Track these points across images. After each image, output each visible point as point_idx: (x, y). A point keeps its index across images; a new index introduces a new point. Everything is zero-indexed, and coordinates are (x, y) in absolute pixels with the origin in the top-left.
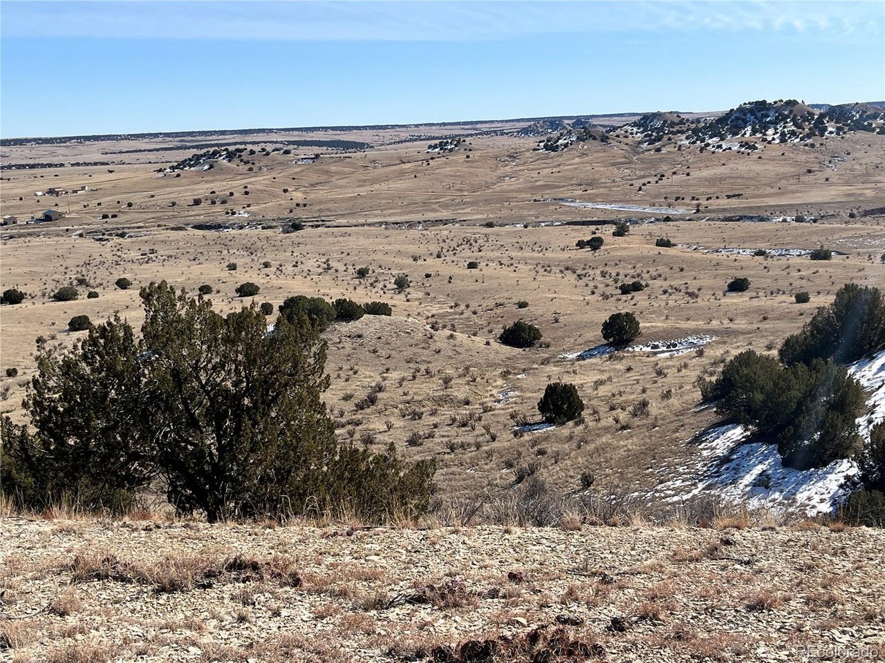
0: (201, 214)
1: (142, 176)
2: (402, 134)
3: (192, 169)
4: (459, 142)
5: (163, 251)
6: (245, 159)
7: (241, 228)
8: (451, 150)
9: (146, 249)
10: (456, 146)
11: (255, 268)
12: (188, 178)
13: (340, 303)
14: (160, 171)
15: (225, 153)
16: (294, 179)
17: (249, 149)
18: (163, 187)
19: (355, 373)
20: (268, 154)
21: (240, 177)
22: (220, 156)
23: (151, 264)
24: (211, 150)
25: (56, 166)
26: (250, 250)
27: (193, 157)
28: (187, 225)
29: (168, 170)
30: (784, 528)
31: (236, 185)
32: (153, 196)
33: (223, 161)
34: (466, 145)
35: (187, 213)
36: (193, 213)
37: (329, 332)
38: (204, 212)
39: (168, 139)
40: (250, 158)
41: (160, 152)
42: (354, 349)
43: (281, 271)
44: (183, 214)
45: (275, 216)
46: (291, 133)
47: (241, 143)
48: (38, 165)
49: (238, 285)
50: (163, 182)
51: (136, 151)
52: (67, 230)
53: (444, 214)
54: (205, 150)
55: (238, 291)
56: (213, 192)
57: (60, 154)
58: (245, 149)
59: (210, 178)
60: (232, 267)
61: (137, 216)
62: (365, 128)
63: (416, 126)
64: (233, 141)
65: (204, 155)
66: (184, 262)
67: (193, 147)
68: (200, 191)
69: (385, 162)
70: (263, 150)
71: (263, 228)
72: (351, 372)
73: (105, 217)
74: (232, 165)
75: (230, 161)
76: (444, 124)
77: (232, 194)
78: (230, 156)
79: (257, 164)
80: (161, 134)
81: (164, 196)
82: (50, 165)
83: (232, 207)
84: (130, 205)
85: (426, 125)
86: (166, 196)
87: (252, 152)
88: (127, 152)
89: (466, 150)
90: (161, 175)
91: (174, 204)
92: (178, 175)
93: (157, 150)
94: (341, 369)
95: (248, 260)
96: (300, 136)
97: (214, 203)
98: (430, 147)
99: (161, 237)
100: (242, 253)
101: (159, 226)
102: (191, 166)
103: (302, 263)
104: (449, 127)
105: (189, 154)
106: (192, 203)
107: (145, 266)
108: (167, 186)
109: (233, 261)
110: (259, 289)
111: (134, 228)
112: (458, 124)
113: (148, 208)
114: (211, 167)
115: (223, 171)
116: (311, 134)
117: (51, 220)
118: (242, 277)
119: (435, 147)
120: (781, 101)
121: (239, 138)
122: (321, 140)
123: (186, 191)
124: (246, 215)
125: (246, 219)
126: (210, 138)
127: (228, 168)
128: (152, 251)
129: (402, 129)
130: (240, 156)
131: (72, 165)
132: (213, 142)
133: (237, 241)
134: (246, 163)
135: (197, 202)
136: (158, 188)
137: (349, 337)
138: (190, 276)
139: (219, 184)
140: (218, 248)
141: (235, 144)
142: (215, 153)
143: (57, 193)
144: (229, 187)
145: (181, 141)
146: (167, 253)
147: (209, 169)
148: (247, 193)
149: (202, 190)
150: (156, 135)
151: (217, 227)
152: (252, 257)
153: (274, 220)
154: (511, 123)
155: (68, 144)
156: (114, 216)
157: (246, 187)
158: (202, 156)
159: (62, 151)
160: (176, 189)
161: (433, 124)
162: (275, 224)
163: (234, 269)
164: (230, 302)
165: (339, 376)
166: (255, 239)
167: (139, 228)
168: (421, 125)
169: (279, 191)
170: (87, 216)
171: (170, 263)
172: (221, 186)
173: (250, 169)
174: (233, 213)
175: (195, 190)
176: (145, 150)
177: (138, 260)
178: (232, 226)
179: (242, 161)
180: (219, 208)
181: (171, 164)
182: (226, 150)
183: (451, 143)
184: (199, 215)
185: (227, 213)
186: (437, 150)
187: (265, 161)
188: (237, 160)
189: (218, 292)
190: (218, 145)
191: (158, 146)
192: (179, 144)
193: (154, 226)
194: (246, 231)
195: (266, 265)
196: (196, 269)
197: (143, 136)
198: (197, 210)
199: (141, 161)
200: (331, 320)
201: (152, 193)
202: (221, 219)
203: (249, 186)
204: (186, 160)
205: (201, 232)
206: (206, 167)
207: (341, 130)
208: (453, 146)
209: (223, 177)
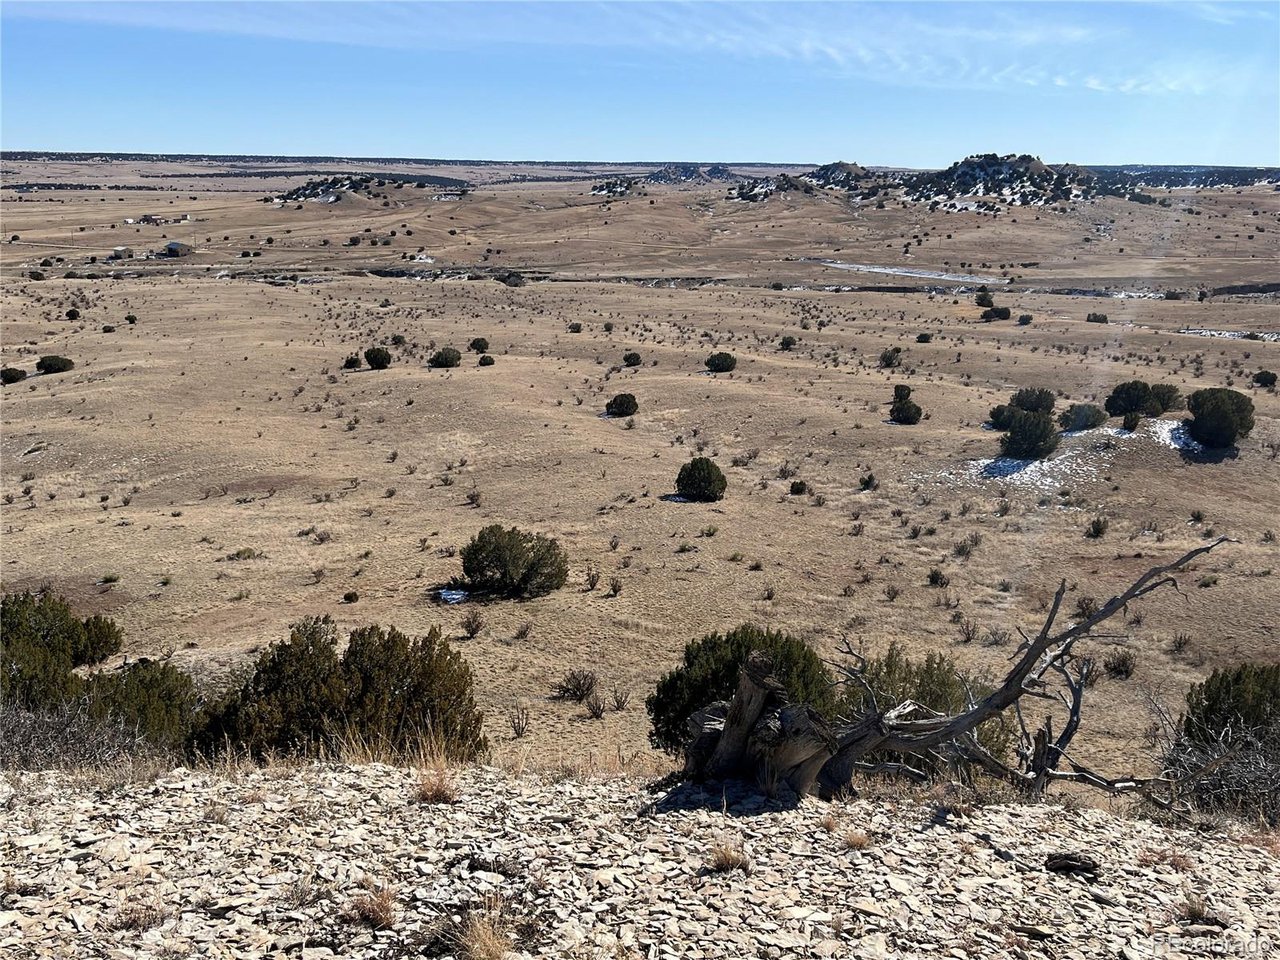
3: (311, 200)
4: (630, 184)
6: (374, 191)
8: (622, 193)
10: (627, 188)
12: (311, 210)
14: (266, 200)
15: (348, 182)
16: (452, 218)
21: (377, 213)
22: (343, 186)
24: (328, 178)
25: (90, 188)
27: (308, 184)
29: (278, 202)
31: (386, 222)
32: (288, 231)
33: (348, 192)
34: (638, 188)
38: (368, 254)
48: (67, 185)
50: (282, 215)
52: (207, 269)
54: (323, 177)
56: (368, 230)
57: (85, 174)
61: (284, 255)
62: (455, 162)
63: (515, 163)
65: (320, 184)
67: (309, 174)
69: (548, 203)
70: (394, 181)
71: (471, 278)
73: (246, 254)
74: (362, 197)
75: (357, 192)
76: (548, 164)
77: (393, 233)
78: (355, 186)
79: (390, 198)
81: (302, 231)
82: (82, 187)
84: (270, 241)
85: (525, 163)
86: (310, 232)
87: (381, 183)
88: (173, 176)
89: (640, 194)
90: (272, 205)
92: (300, 207)
96: (378, 168)
97: (374, 243)
98: (594, 188)
101: (326, 269)
102: (306, 197)
105: (299, 181)
106: (349, 242)
112: (564, 164)
114: (338, 199)
115: (353, 204)
116: (389, 166)
119: (601, 189)
120: (1014, 156)
124: (430, 261)
127: (358, 200)
129: (498, 166)
130: (367, 188)
131: (111, 188)
134: (376, 196)
135: (354, 242)
142: (334, 182)
144: (378, 225)
147: (336, 201)
148: (410, 233)
151: (401, 274)
155: (90, 162)
156: (256, 255)
157: (405, 225)
159: (85, 170)
161: (534, 163)
168: (521, 163)
169: (445, 233)
173: (386, 204)
174: (412, 258)
175: (335, 226)
176: (195, 175)
178: (420, 274)
179: (369, 193)
181: (279, 193)
182: (348, 178)
183: (621, 186)
184: (368, 258)
185: (404, 257)
186: (604, 192)
187: (399, 195)
188: (365, 192)
191: (211, 172)
204: (299, 189)
206: (332, 199)
207: (426, 164)
208: (623, 189)
209: (356, 212)
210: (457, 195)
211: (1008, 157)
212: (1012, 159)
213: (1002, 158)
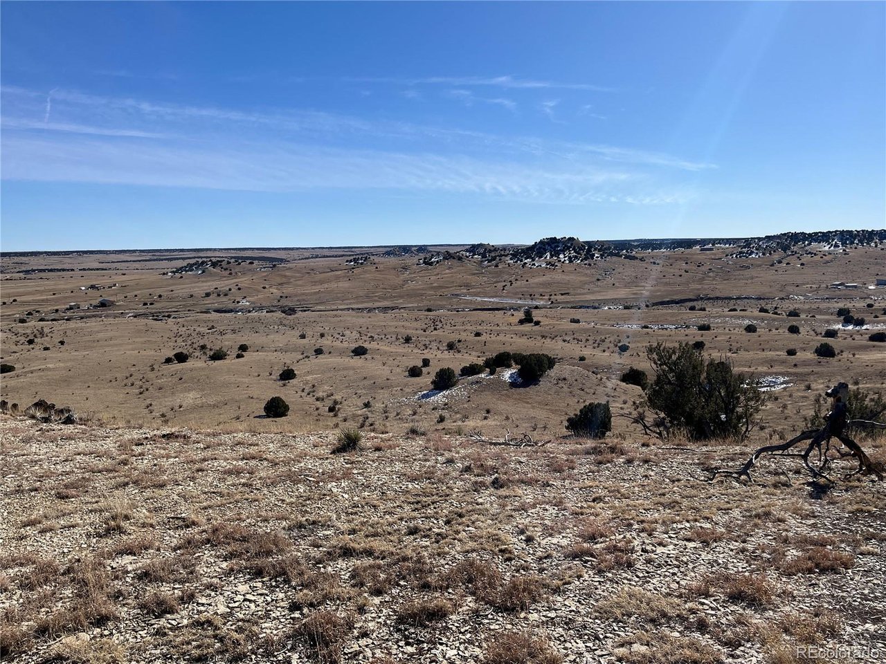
1: (153, 277)
3: (190, 273)
4: (366, 258)
6: (225, 267)
7: (249, 311)
14: (164, 274)
15: (210, 263)
16: (265, 280)
18: (177, 284)
20: (239, 264)
21: (225, 279)
22: (207, 265)
28: (209, 310)
29: (170, 274)
31: (229, 283)
32: (172, 291)
33: (211, 268)
35: (205, 302)
36: (207, 302)
38: (216, 301)
40: (227, 266)
44: (202, 302)
45: (269, 304)
48: (54, 269)
50: (171, 282)
51: (124, 261)
52: (122, 313)
58: (222, 261)
59: (208, 279)
61: (170, 303)
65: (192, 264)
68: (204, 288)
70: (234, 262)
71: (267, 312)
73: (145, 304)
74: (219, 271)
75: (214, 268)
77: (230, 290)
78: (214, 265)
79: (233, 271)
81: (180, 290)
83: (234, 298)
84: (160, 296)
86: (182, 291)
87: (228, 263)
88: (117, 262)
90: (167, 276)
91: (192, 296)
92: (181, 277)
93: (140, 261)
97: (219, 295)
98: (347, 261)
101: (190, 310)
102: (186, 271)
106: (204, 295)
108: (179, 284)
111: (174, 312)
113: (174, 299)
114: (204, 272)
115: (211, 274)
117: (106, 306)
123: (194, 287)
124: (248, 304)
125: (249, 306)
126: (173, 254)
127: (215, 272)
130: (220, 265)
134: (227, 269)
135: (208, 295)
136: (172, 285)
139: (213, 283)
143: (97, 288)
144: (224, 285)
145: (153, 255)
148: (239, 289)
149: (206, 287)
150: (134, 251)
151: (232, 311)
153: (270, 307)
155: (71, 256)
156: (151, 304)
157: (237, 285)
159: (68, 260)
169: (260, 288)
170: (132, 304)
172: (219, 284)
173: (230, 274)
174: (238, 302)
175: (201, 287)
179: (222, 268)
180: (225, 299)
181: (170, 270)
184: (214, 303)
185: (233, 302)
188: (218, 268)
189: (330, 353)
193: (185, 311)
194: (255, 313)
195: (322, 335)
198: (210, 300)
201: (170, 288)
202: (231, 306)
205: (223, 314)
206: (200, 272)
210: (270, 267)
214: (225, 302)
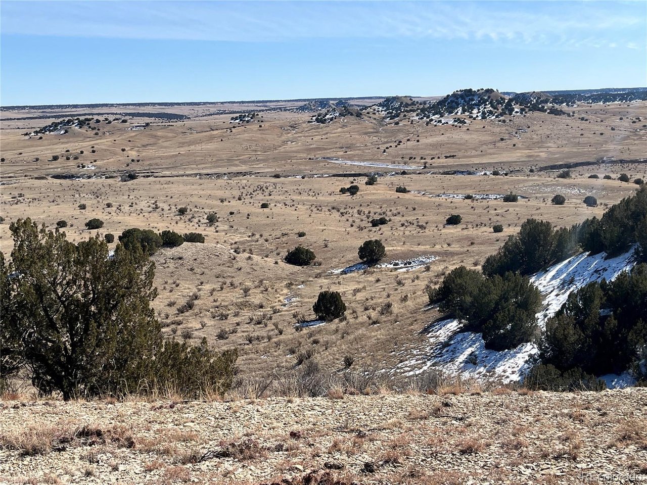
0: (58, 167)
1: (12, 138)
2: (211, 109)
3: (52, 133)
4: (253, 115)
5: (29, 195)
6: (92, 126)
7: (89, 177)
8: (248, 121)
9: (16, 193)
10: (252, 118)
11: (100, 208)
12: (48, 140)
13: (166, 234)
14: (26, 134)
15: (77, 121)
16: (130, 141)
17: (95, 119)
18: (28, 146)
19: (177, 286)
20: (110, 122)
21: (88, 139)
22: (73, 124)
23: (19, 205)
24: (66, 119)
26: (97, 194)
27: (52, 124)
28: (48, 175)
29: (33, 134)
30: (487, 393)
31: (86, 145)
32: (21, 154)
33: (75, 128)
34: (259, 118)
35: (48, 167)
36: (52, 166)
37: (157, 255)
38: (60, 166)
39: (33, 110)
40: (96, 125)
41: (27, 120)
42: (177, 268)
43: (120, 210)
44: (44, 167)
45: (115, 169)
46: (127, 107)
47: (89, 114)
49: (87, 221)
50: (29, 143)
51: (8, 119)
53: (243, 168)
54: (61, 119)
55: (87, 225)
56: (68, 151)
58: (93, 119)
59: (65, 140)
60: (83, 207)
61: (9, 168)
62: (184, 104)
63: (222, 103)
64: (84, 112)
65: (61, 123)
66: (45, 203)
67: (52, 117)
68: (58, 150)
69: (199, 129)
70: (106, 119)
71: (107, 178)
72: (174, 285)
74: (83, 131)
75: (80, 127)
76: (243, 102)
77: (82, 152)
78: (81, 124)
79: (101, 130)
80: (27, 107)
81: (29, 154)
83: (82, 162)
84: (3, 160)
85: (229, 102)
86: (31, 154)
87: (98, 121)
89: (259, 121)
90: (27, 137)
91: (37, 160)
92: (41, 138)
93: (24, 119)
94: (166, 283)
95: (95, 202)
96: (134, 109)
97: (68, 159)
98: (232, 119)
99: (27, 185)
100: (90, 196)
101: (25, 176)
102: (50, 131)
103: (136, 204)
104: (246, 104)
105: (49, 122)
106: (52, 159)
107: (15, 206)
108: (32, 146)
109: (83, 202)
110: (103, 223)
111: (6, 177)
112: (253, 102)
113: (17, 162)
114: (66, 132)
115: (75, 135)
116: (142, 108)
118: (90, 215)
119: (236, 119)
120: (482, 89)
121: (87, 111)
122: (150, 112)
123: (47, 150)
124: (93, 168)
125: (93, 171)
126: (65, 110)
127: (79, 133)
128: (21, 195)
129: (211, 105)
130: (88, 124)
132: (67, 114)
133: (86, 187)
134: (94, 129)
135: (55, 158)
136: (25, 147)
137: (173, 259)
138: (50, 214)
139: (72, 144)
140: (72, 192)
141: (85, 114)
142: (69, 122)
144: (79, 147)
145: (43, 112)
146: (32, 196)
147: (65, 133)
148: (93, 152)
149: (59, 149)
150: (24, 108)
151: (71, 177)
152: (98, 199)
153: (114, 172)
154: (292, 103)
157: (93, 147)
158: (59, 123)
160: (39, 148)
161: (234, 102)
162: (115, 175)
163: (84, 209)
164: (81, 234)
165: (165, 288)
166: (100, 186)
167: (10, 177)
168: (226, 102)
169: (119, 150)
171: (34, 204)
172: (74, 146)
173: (97, 134)
174: (83, 167)
175: (53, 149)
176: (15, 119)
177: (9, 202)
178: (82, 176)
179: (90, 127)
180: (72, 163)
181: (35, 130)
182: (78, 119)
183: (248, 116)
184: (57, 168)
185: (79, 167)
186: (237, 121)
187: (108, 128)
188: (86, 127)
189: (72, 226)
190: (71, 116)
191: (25, 116)
192: (41, 115)
193: (21, 176)
194: (93, 180)
195: (109, 205)
196: (54, 208)
197: (13, 108)
198: (55, 164)
199: (11, 127)
200: (159, 247)
201: (20, 151)
202: (74, 170)
203: (95, 146)
204: (46, 127)
205: (58, 181)
206: (62, 132)
207: (165, 106)
208: (249, 119)
209: (75, 139)
210: (143, 126)
211: (478, 90)
212: (481, 91)
213: (475, 91)
214: (71, 166)
